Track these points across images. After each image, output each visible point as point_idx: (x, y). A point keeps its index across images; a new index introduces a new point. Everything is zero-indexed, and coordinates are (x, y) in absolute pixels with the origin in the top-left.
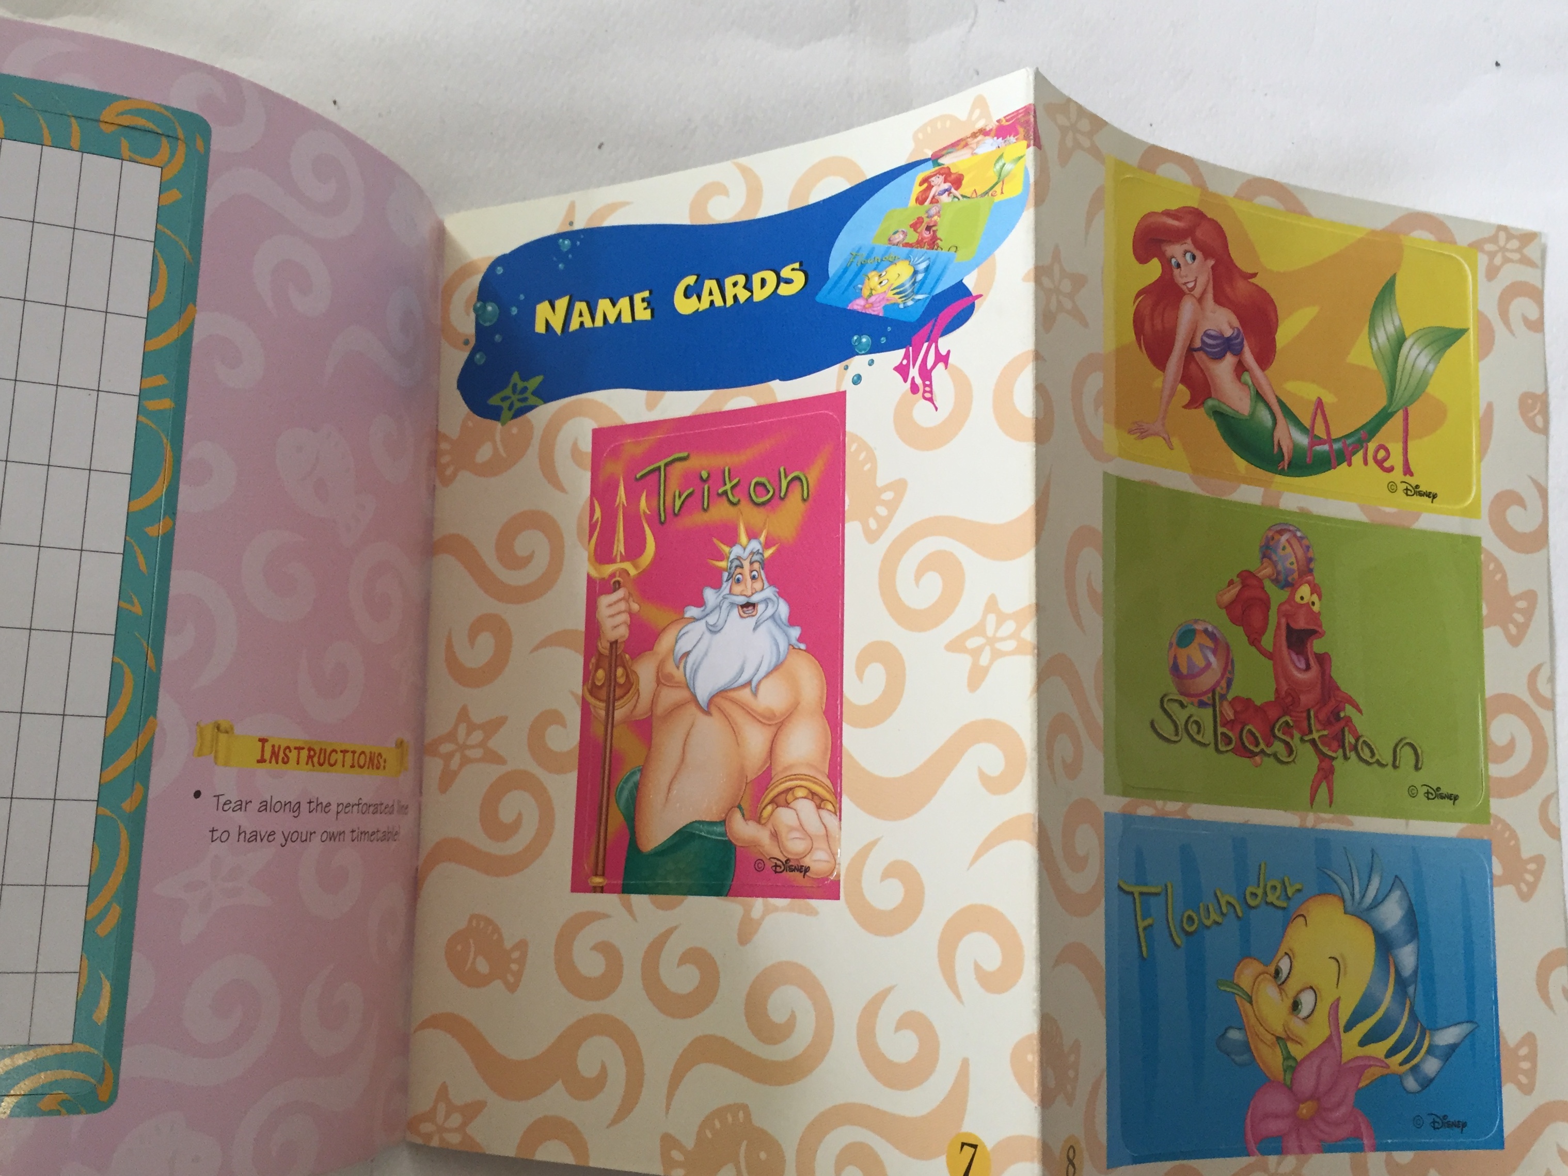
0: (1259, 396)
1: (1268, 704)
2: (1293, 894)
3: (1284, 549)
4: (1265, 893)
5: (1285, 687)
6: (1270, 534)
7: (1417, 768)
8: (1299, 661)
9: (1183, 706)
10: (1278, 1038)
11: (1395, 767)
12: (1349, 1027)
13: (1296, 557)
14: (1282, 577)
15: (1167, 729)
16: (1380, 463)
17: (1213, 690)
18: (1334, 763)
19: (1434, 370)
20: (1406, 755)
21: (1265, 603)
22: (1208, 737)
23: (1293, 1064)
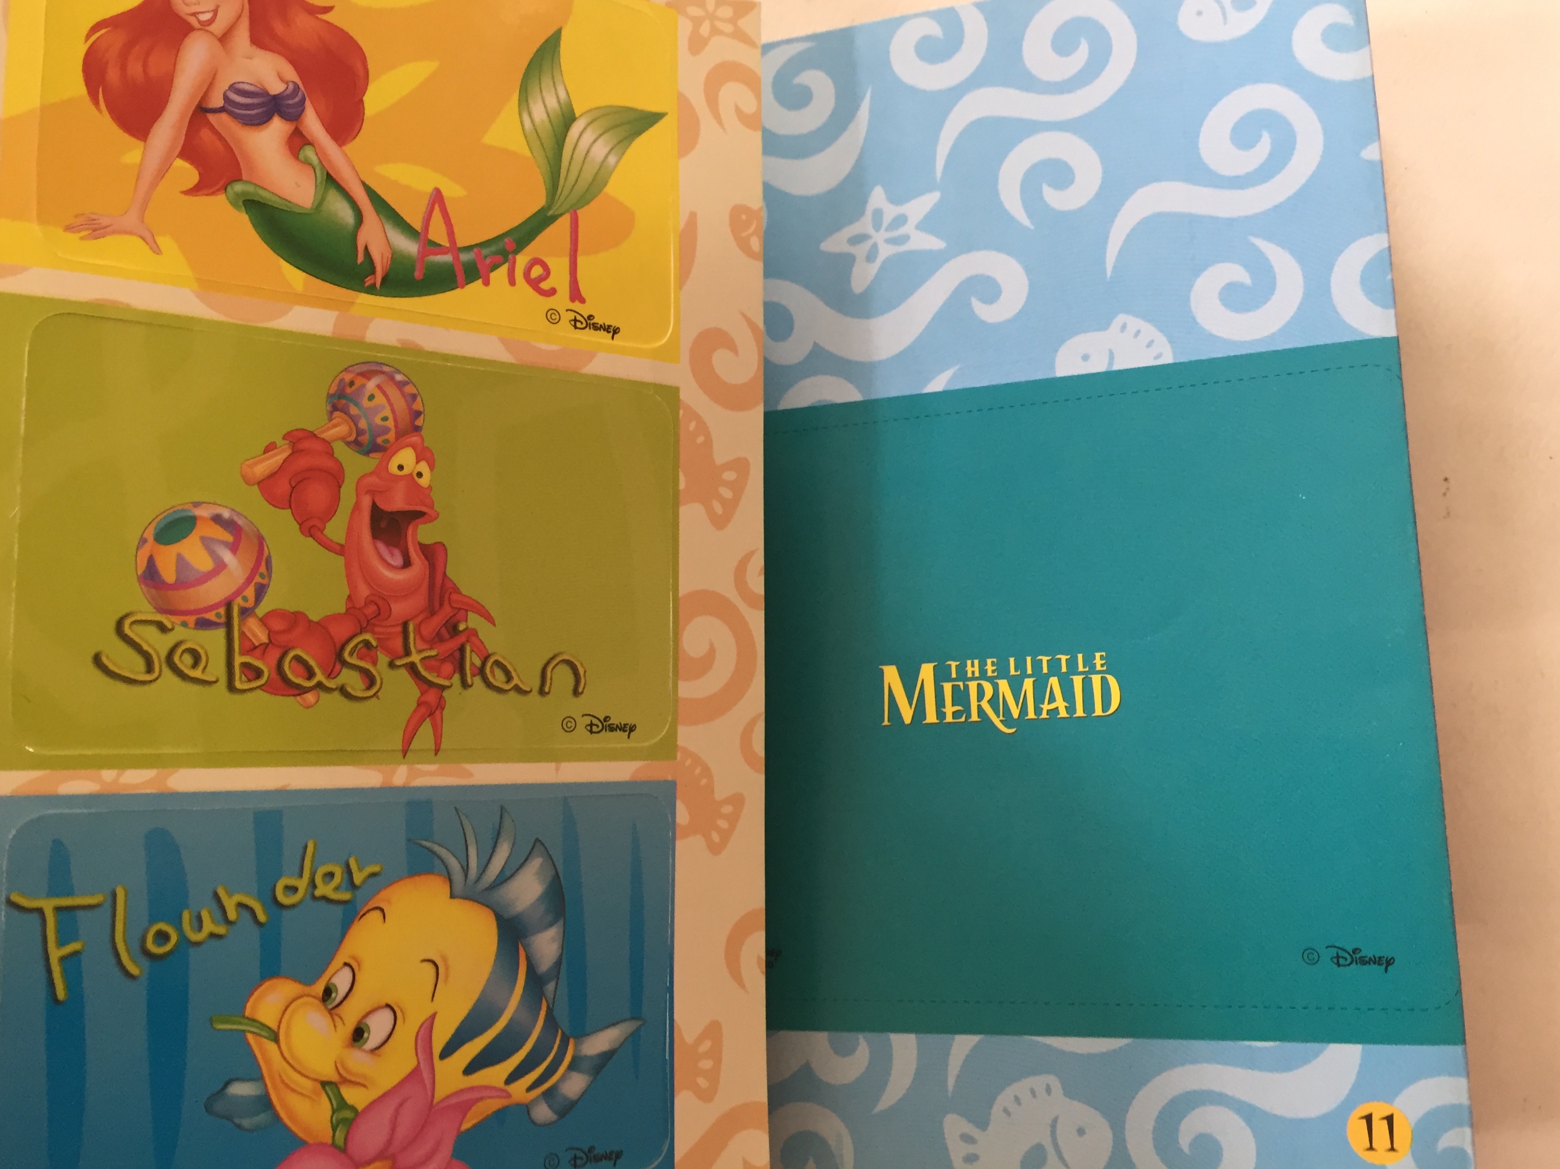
0: (331, 181)
1: (334, 618)
2: (364, 881)
3: (371, 397)
4: (313, 885)
5: (364, 591)
6: (348, 377)
7: (576, 692)
8: (392, 555)
9: (162, 628)
10: (324, 1084)
11: (542, 692)
12: (448, 1051)
13: (393, 411)
14: (365, 439)
15: (132, 665)
16: (534, 284)
17: (228, 605)
18: (446, 694)
19: (618, 162)
20: (562, 678)
21: (336, 477)
22: (216, 668)
23: (348, 1114)
